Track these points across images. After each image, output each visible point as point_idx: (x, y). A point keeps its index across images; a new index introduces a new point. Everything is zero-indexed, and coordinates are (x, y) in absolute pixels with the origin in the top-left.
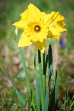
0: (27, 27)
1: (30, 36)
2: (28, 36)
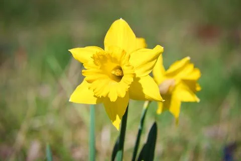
0: (91, 61)
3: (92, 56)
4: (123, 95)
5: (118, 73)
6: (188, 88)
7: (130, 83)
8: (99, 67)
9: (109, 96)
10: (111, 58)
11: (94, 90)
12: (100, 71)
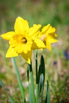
0: (12, 39)
1: (15, 47)
2: (13, 48)
3: (12, 36)
4: (30, 50)
5: (24, 40)
6: (52, 37)
7: (32, 44)
8: (16, 40)
9: (24, 51)
10: (20, 35)
11: (16, 51)
12: (17, 42)
